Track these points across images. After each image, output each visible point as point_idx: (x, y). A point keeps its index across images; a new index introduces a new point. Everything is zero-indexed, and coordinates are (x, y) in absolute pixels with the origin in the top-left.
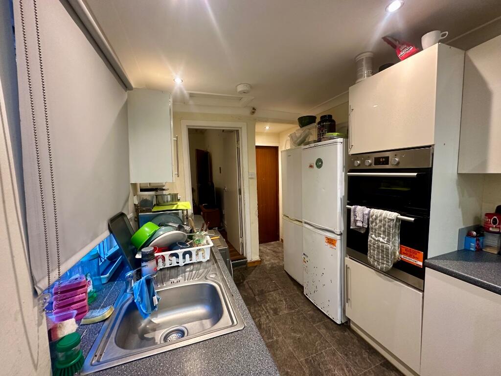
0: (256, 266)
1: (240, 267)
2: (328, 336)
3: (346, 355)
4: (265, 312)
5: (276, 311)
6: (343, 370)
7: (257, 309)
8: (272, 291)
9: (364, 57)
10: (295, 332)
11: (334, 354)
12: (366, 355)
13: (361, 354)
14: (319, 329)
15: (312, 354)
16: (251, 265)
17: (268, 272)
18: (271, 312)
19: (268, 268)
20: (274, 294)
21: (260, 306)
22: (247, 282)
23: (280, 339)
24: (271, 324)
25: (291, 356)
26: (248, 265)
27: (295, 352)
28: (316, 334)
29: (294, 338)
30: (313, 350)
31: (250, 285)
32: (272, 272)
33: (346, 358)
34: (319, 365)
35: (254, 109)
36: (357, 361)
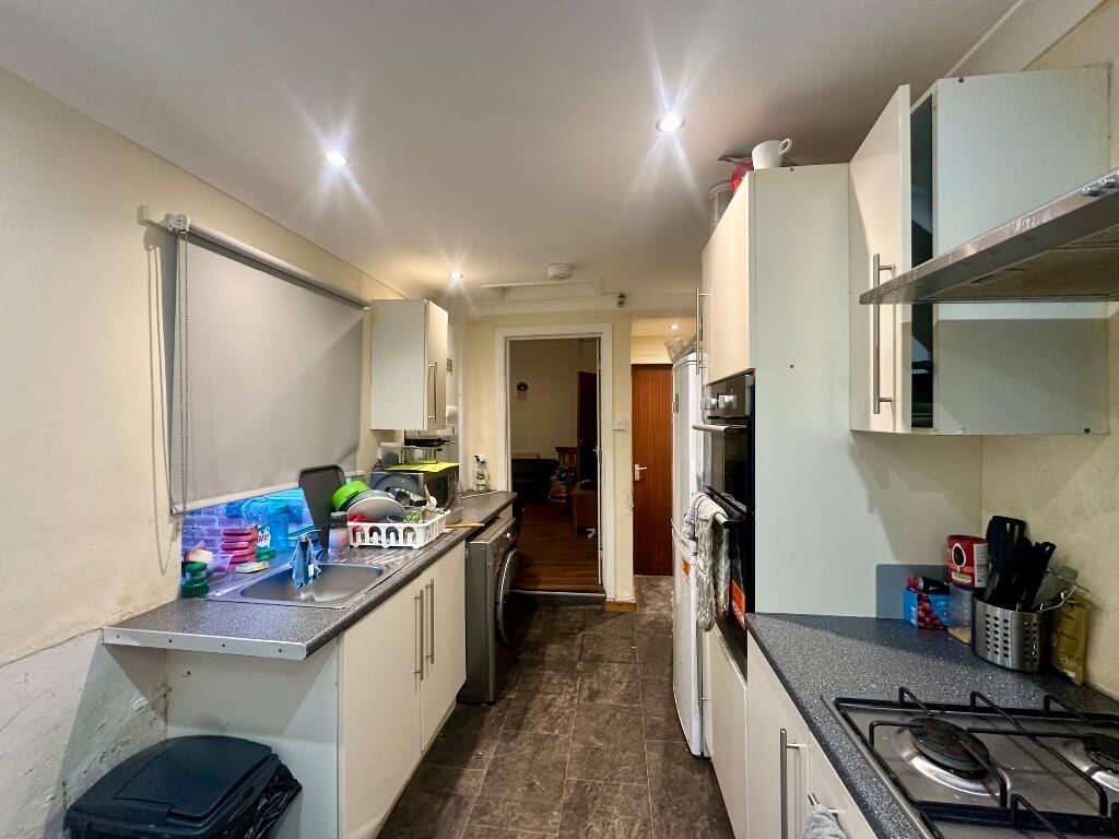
0: (622, 613)
1: (590, 607)
2: (657, 768)
3: (662, 808)
4: (576, 690)
5: (593, 695)
6: (632, 824)
7: (565, 681)
8: (618, 662)
9: (715, 194)
10: (598, 738)
11: (639, 797)
12: (702, 824)
13: (693, 819)
14: (649, 749)
15: (598, 779)
16: (613, 609)
17: (638, 629)
18: (586, 693)
19: (643, 622)
20: (616, 668)
21: (574, 678)
22: (583, 636)
23: (563, 737)
24: (567, 711)
25: (560, 766)
26: (607, 608)
27: (570, 765)
28: (634, 755)
29: (588, 745)
30: (606, 773)
31: (585, 642)
32: (645, 630)
33: (656, 811)
34: (596, 798)
35: (622, 296)
36: (673, 825)
